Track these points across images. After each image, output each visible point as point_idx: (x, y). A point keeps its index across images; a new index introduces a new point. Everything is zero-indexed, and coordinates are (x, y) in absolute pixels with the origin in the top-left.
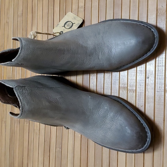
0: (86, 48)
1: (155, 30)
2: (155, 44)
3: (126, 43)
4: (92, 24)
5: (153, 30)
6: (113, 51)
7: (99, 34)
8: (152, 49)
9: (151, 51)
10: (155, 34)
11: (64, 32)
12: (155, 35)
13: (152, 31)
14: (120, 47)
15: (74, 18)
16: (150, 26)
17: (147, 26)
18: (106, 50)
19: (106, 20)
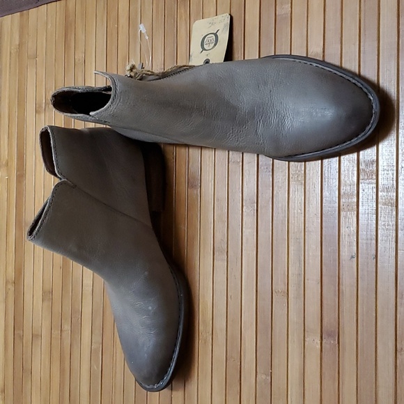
0: (235, 109)
2: (370, 126)
3: (314, 113)
4: (261, 57)
5: (372, 98)
6: (288, 123)
7: (265, 84)
8: (363, 133)
10: (374, 106)
11: (210, 62)
12: (372, 108)
13: (370, 100)
14: (301, 119)
16: (367, 89)
18: (274, 120)
19: (275, 55)
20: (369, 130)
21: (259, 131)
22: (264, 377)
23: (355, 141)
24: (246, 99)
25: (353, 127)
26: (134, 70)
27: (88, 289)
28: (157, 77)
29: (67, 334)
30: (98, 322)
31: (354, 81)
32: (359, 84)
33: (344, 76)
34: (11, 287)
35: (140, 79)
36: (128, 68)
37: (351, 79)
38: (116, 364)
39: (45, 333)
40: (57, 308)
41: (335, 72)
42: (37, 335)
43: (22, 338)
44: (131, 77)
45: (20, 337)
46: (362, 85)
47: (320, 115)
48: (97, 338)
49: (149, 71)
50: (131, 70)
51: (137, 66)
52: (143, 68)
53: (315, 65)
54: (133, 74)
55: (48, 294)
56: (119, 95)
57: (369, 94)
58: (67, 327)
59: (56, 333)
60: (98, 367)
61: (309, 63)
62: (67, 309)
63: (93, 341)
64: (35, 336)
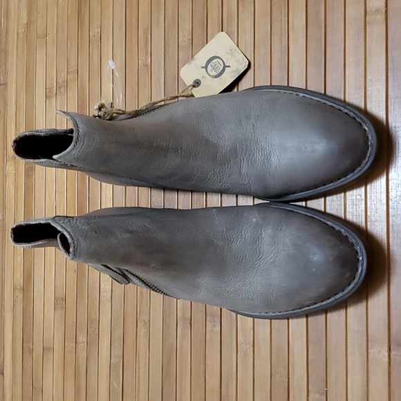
0: (215, 146)
1: (372, 128)
2: (367, 159)
3: (303, 149)
5: (367, 129)
6: (274, 160)
8: (359, 169)
9: (356, 172)
10: (370, 138)
12: (368, 139)
13: (365, 130)
14: (289, 155)
15: (230, 52)
16: (361, 118)
17: (354, 116)
18: (259, 157)
20: (366, 164)
21: (244, 170)
22: (317, 396)
23: (351, 177)
24: (226, 136)
25: (347, 162)
26: (102, 110)
27: (106, 294)
28: (129, 116)
29: (82, 347)
30: (118, 333)
31: (345, 111)
32: (352, 114)
33: (335, 105)
34: (20, 295)
35: (110, 120)
36: (96, 107)
37: (342, 109)
38: (139, 381)
39: (58, 346)
40: (71, 317)
41: (324, 101)
42: (49, 349)
43: (31, 351)
44: (99, 116)
45: (30, 350)
46: (355, 114)
47: (309, 150)
48: (117, 351)
49: (120, 110)
50: (100, 109)
51: (106, 105)
52: (112, 107)
53: (301, 95)
54: (101, 113)
55: (60, 302)
56: (82, 137)
57: (364, 125)
58: (82, 339)
59: (70, 345)
60: (118, 385)
61: (295, 93)
62: (83, 318)
63: (113, 355)
64: (46, 350)
